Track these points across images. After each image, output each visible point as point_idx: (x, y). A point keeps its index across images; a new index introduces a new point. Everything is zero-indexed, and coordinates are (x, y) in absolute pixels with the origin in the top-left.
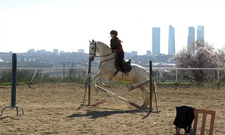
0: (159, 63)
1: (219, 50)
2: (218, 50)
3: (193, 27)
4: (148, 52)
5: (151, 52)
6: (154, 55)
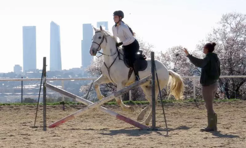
0: (35, 86)
1: (163, 55)
2: (161, 55)
3: (91, 24)
4: (17, 67)
5: (21, 68)
6: (25, 71)
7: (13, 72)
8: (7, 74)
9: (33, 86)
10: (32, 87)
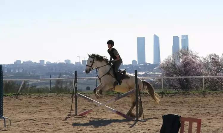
1: (204, 59)
3: (178, 36)
4: (134, 61)
5: (136, 61)
6: (139, 64)
7: (132, 64)
8: (128, 65)
9: (144, 72)
10: (143, 74)
